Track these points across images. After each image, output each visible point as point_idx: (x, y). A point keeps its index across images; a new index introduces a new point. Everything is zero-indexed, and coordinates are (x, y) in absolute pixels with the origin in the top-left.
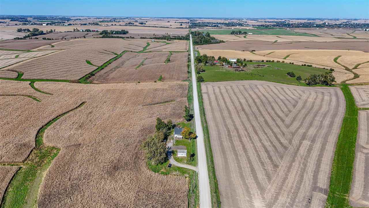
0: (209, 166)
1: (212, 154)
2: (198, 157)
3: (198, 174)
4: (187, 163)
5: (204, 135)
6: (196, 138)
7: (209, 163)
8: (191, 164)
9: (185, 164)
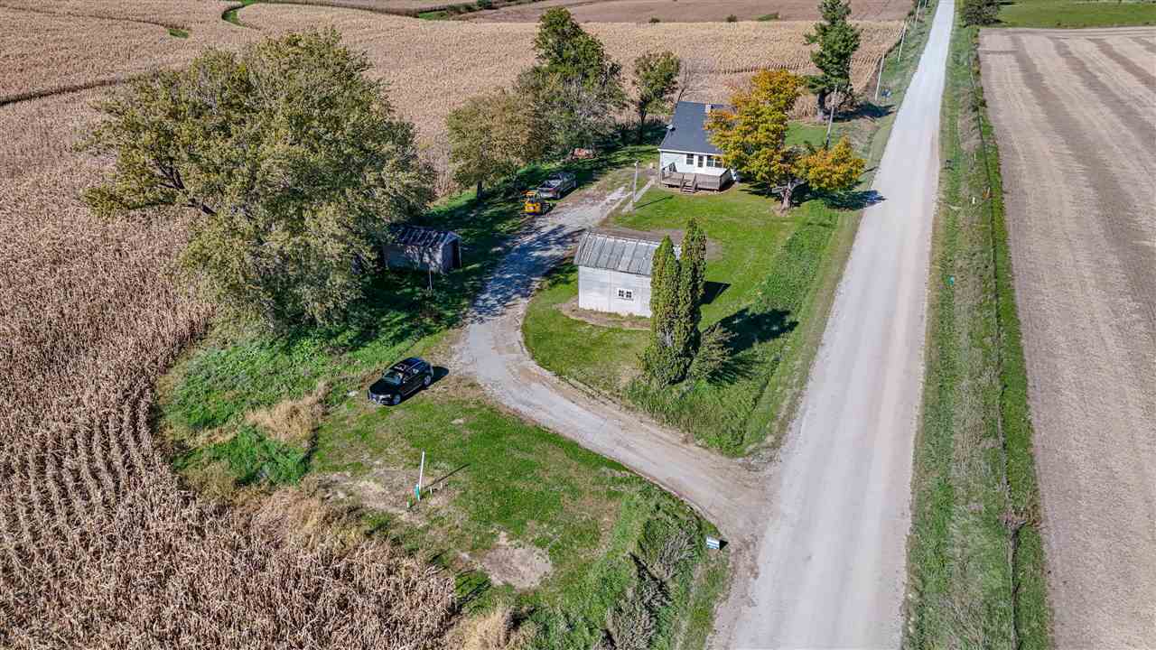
0: (946, 487)
1: (1018, 350)
2: (812, 355)
3: (717, 579)
4: (639, 398)
5: (951, 197)
6: (861, 206)
7: (944, 451)
8: (684, 417)
9: (616, 395)
